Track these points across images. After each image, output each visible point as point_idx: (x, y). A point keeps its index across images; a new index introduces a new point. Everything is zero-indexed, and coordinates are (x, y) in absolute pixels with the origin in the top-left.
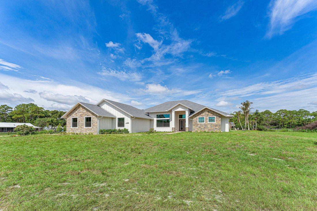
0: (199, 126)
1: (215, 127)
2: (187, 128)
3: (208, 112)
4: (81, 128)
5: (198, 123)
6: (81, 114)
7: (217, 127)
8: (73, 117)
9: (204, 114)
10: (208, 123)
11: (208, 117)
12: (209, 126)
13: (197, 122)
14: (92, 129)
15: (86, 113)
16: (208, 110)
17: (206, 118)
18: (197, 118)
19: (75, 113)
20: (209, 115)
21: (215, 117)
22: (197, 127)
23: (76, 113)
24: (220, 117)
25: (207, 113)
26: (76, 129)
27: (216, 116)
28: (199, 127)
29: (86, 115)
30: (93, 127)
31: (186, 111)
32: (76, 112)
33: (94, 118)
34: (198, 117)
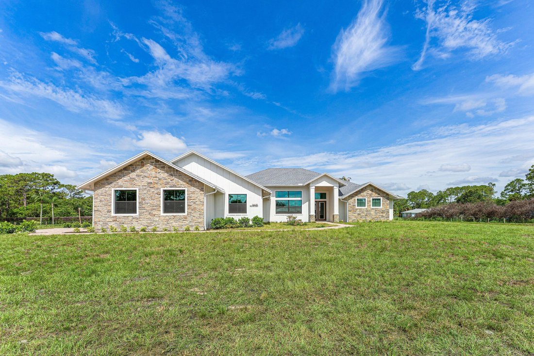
0: (358, 212)
1: (382, 214)
2: (337, 215)
3: (372, 190)
4: (149, 216)
5: (357, 207)
6: (150, 181)
7: (384, 215)
8: (121, 187)
9: (365, 193)
10: (372, 207)
11: (371, 198)
12: (373, 212)
13: (355, 205)
14: (189, 219)
15: (169, 180)
16: (371, 188)
17: (369, 200)
18: (355, 200)
19: (126, 178)
20: (372, 196)
21: (381, 198)
22: (354, 214)
23: (133, 179)
24: (388, 199)
25: (370, 192)
26: (131, 218)
27: (383, 197)
28: (359, 214)
29: (168, 183)
30: (189, 214)
31: (335, 187)
32: (133, 175)
33: (193, 193)
34: (356, 198)
